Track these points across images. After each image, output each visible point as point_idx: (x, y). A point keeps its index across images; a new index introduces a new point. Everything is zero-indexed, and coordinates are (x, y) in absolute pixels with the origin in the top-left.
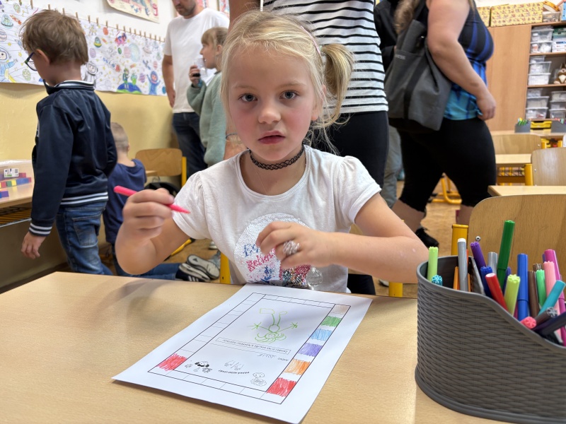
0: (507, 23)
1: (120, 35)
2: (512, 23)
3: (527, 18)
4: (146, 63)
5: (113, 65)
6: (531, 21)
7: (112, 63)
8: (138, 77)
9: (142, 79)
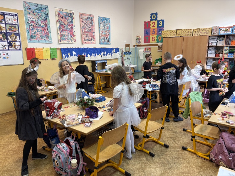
0: (199, 35)
2: (200, 35)
3: (205, 33)
6: (207, 34)
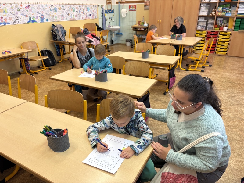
1: (27, 5)
4: (38, 13)
5: (25, 15)
7: (24, 15)
8: (35, 17)
9: (37, 18)
